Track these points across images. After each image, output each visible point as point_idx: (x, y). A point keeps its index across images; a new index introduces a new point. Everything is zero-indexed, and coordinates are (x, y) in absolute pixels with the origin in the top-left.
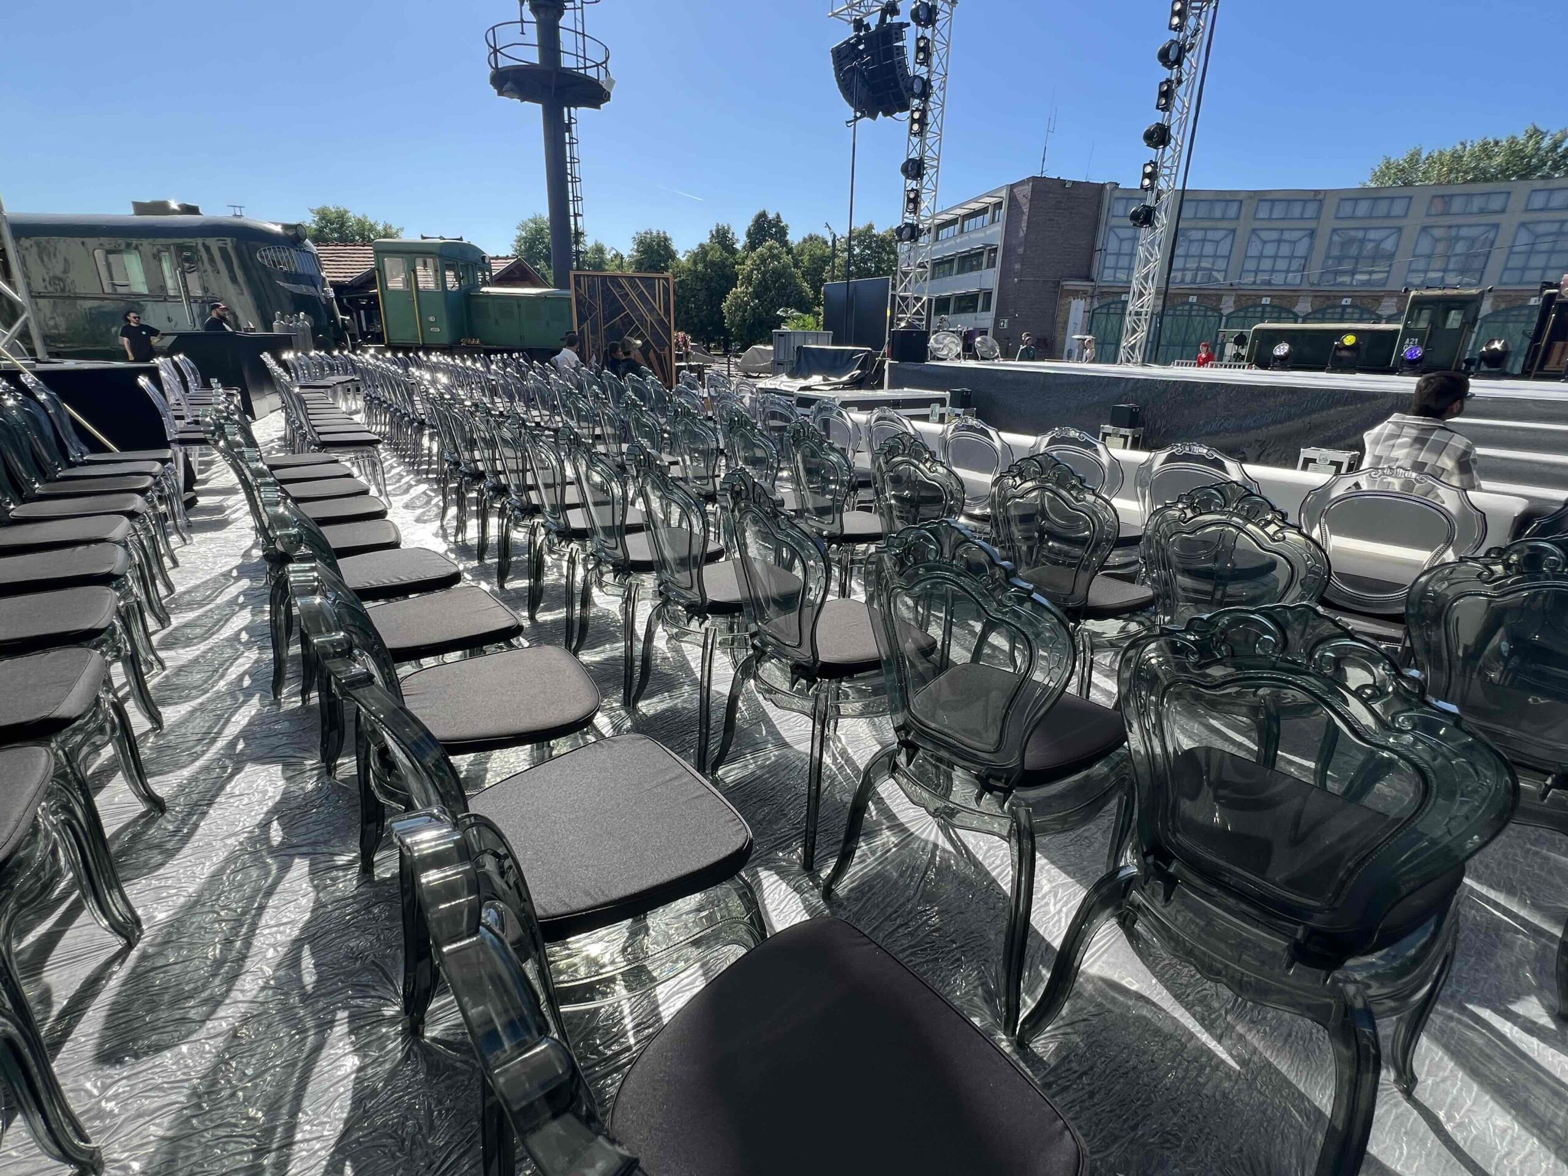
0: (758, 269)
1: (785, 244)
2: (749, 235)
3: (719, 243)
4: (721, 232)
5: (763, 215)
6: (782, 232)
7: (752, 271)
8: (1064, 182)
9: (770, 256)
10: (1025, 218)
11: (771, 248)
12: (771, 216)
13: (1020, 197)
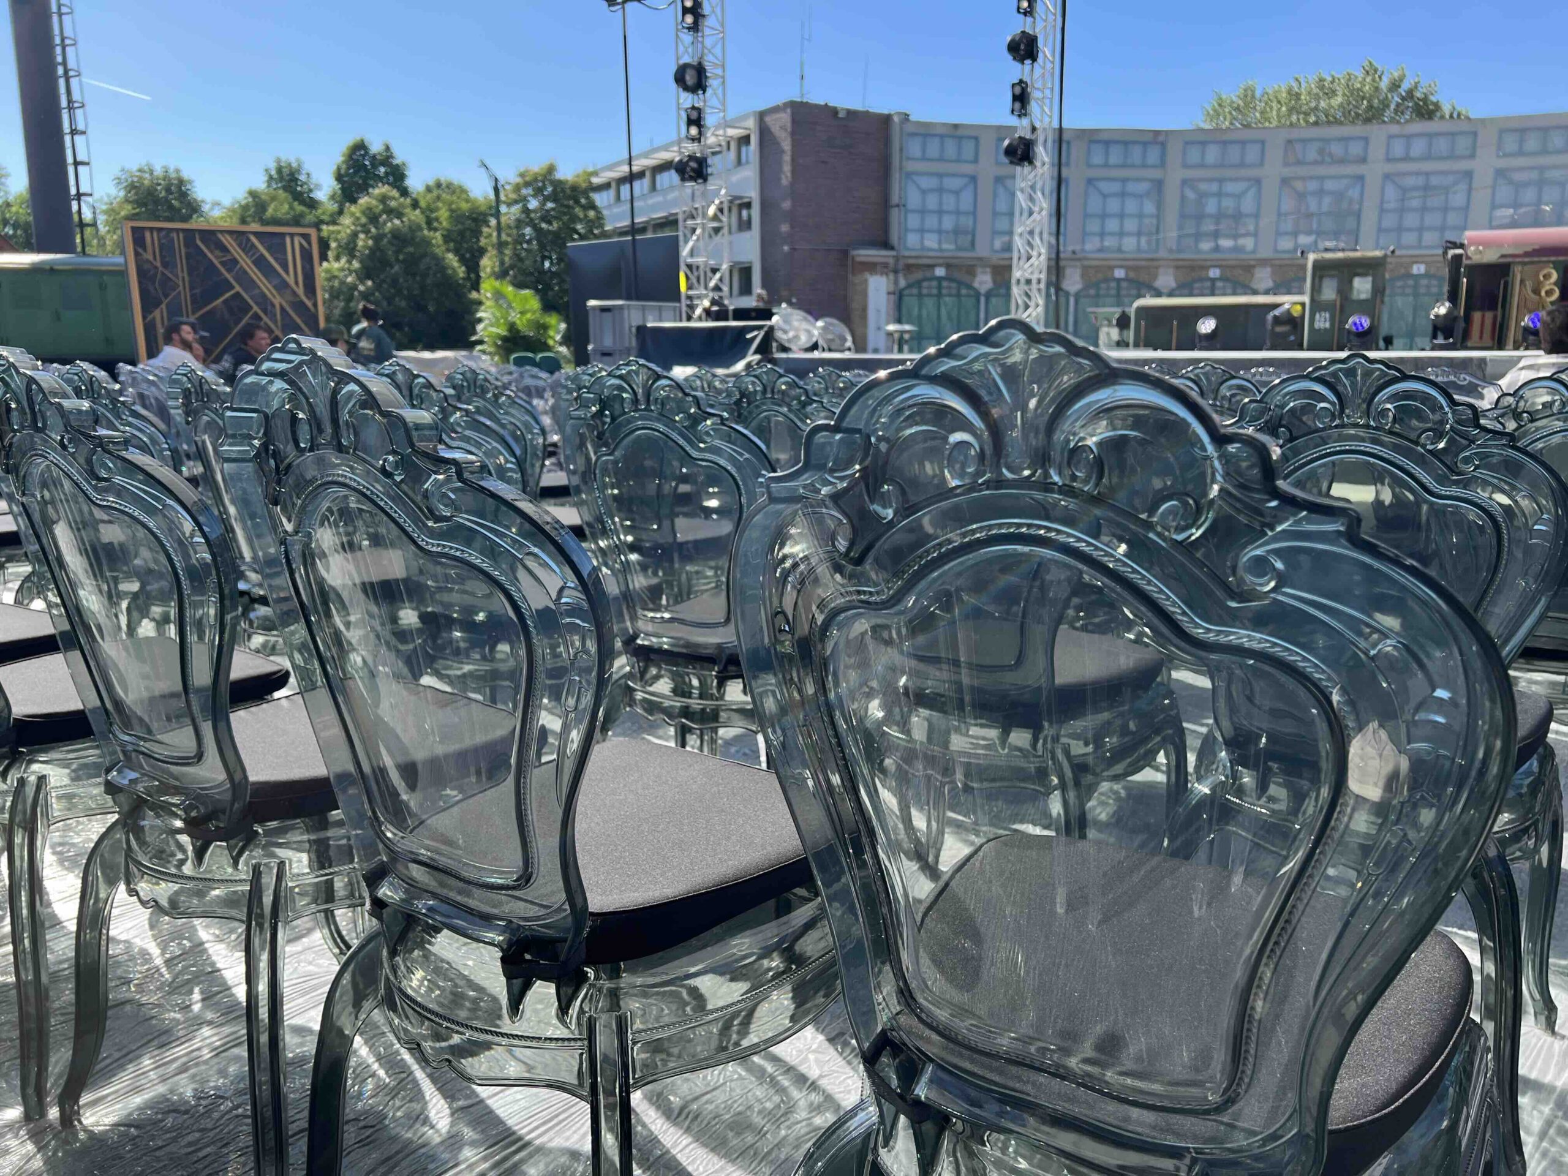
0: (367, 232)
1: (404, 192)
2: (339, 178)
3: (285, 188)
4: (286, 171)
5: (360, 147)
6: (397, 176)
7: (355, 235)
8: (834, 111)
9: (384, 211)
10: (787, 158)
11: (383, 199)
12: (376, 147)
13: (776, 129)
